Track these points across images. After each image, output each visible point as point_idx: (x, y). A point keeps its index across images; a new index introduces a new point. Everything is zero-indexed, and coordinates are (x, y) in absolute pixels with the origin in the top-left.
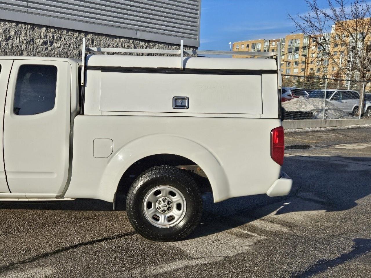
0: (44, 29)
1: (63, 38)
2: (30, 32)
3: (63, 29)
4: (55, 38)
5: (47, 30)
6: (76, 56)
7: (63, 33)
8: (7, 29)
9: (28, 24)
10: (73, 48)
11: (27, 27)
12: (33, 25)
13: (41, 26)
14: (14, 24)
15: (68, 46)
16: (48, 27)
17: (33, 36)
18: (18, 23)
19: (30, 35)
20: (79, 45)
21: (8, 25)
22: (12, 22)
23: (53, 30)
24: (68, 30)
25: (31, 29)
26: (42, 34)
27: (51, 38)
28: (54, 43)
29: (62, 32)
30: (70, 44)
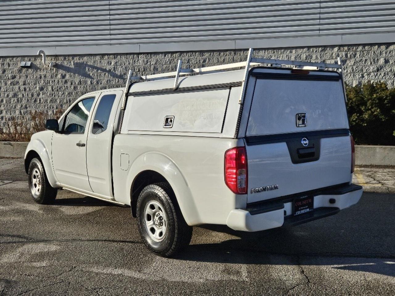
0: (336, 49)
1: (358, 55)
2: (321, 54)
3: (359, 45)
4: (349, 56)
5: (340, 49)
6: (373, 72)
7: (358, 50)
8: (298, 55)
9: (319, 47)
10: (369, 63)
11: (319, 50)
12: (325, 47)
13: (333, 47)
14: (305, 49)
15: (364, 62)
16: (340, 46)
17: (324, 59)
18: (309, 47)
19: (321, 57)
20: (378, 60)
21: (300, 51)
22: (303, 47)
23: (346, 48)
24: (364, 45)
25: (321, 51)
26: (334, 54)
27: (344, 56)
28: (348, 62)
29: (357, 48)
30: (366, 60)
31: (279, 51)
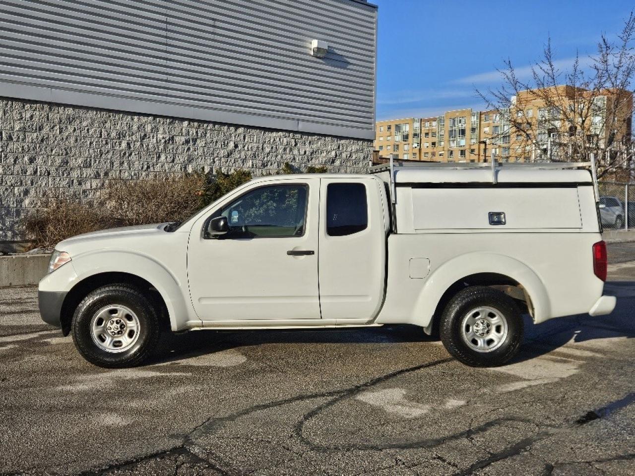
0: (186, 123)
1: (208, 135)
2: (169, 128)
3: (209, 122)
4: (199, 134)
5: (189, 124)
6: (224, 157)
7: (209, 128)
8: (141, 125)
9: (167, 117)
10: (220, 147)
11: (166, 122)
12: (174, 118)
13: (182, 120)
14: (151, 118)
15: (214, 144)
16: (191, 120)
17: (173, 133)
18: (155, 116)
19: (169, 132)
20: (228, 143)
21: (144, 119)
22: (148, 115)
23: (196, 124)
24: (215, 123)
25: (170, 123)
26: (184, 130)
27: (195, 134)
28: (198, 141)
29: (207, 126)
30: (217, 142)
31: (117, 114)
